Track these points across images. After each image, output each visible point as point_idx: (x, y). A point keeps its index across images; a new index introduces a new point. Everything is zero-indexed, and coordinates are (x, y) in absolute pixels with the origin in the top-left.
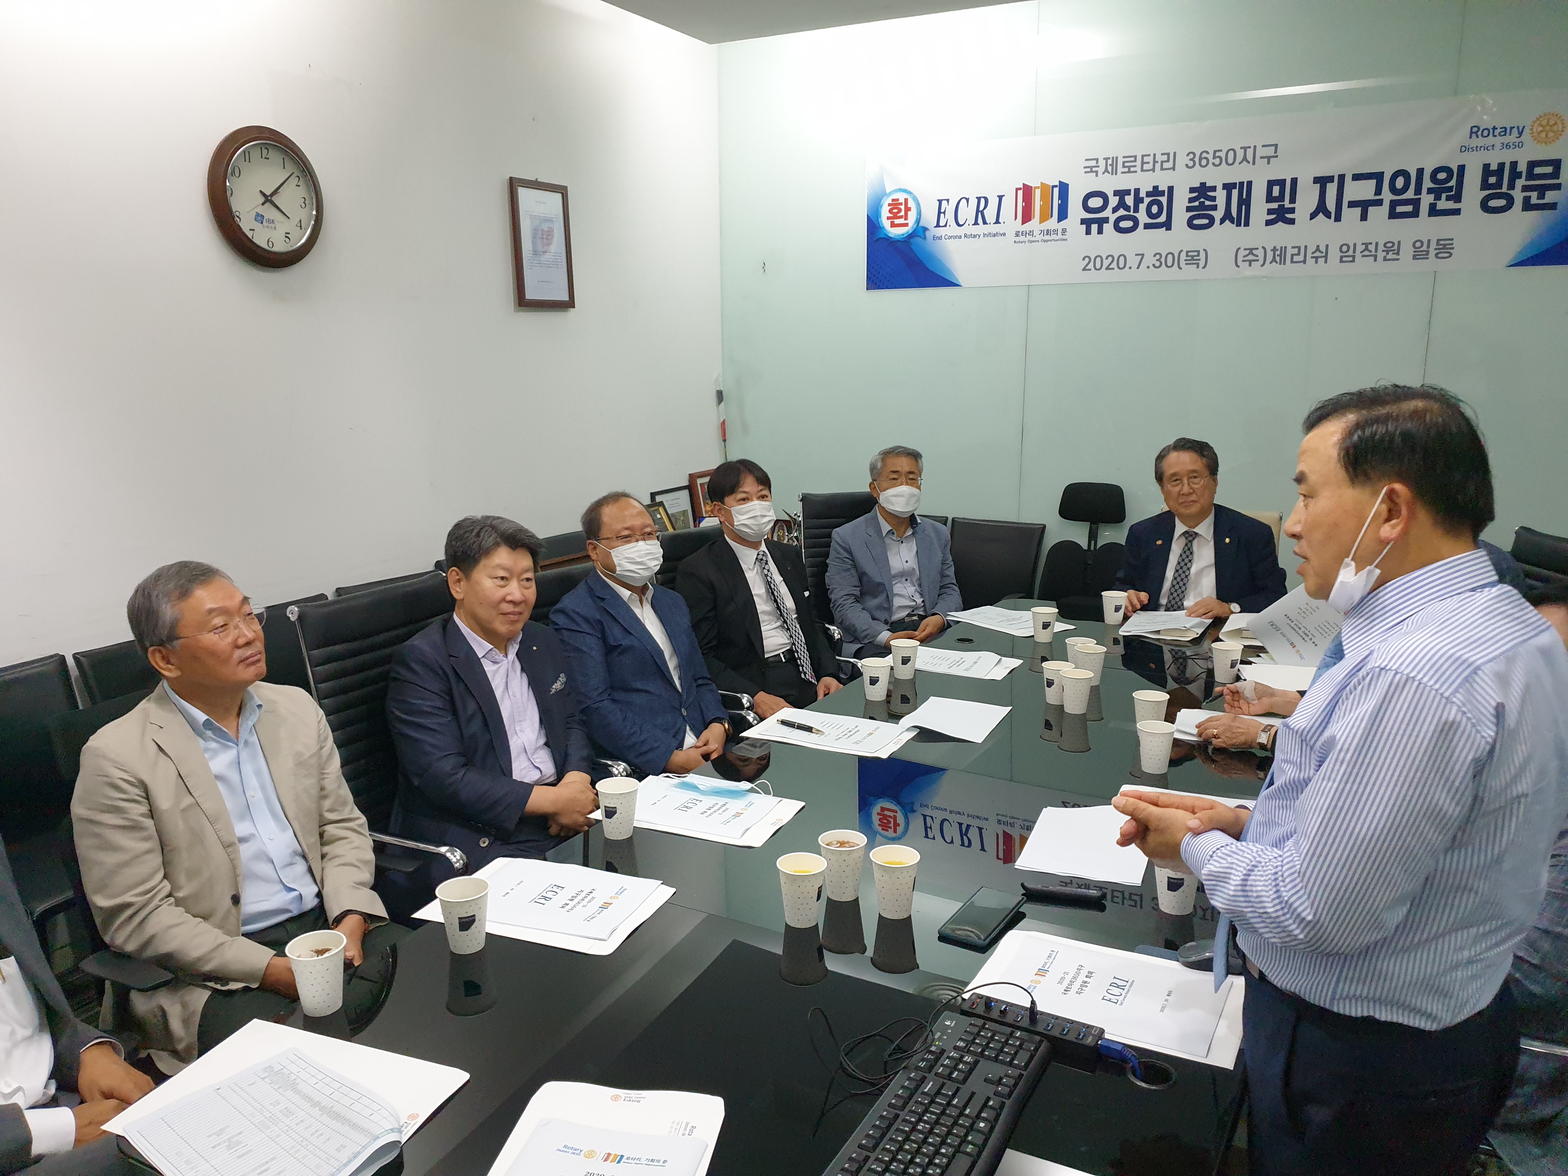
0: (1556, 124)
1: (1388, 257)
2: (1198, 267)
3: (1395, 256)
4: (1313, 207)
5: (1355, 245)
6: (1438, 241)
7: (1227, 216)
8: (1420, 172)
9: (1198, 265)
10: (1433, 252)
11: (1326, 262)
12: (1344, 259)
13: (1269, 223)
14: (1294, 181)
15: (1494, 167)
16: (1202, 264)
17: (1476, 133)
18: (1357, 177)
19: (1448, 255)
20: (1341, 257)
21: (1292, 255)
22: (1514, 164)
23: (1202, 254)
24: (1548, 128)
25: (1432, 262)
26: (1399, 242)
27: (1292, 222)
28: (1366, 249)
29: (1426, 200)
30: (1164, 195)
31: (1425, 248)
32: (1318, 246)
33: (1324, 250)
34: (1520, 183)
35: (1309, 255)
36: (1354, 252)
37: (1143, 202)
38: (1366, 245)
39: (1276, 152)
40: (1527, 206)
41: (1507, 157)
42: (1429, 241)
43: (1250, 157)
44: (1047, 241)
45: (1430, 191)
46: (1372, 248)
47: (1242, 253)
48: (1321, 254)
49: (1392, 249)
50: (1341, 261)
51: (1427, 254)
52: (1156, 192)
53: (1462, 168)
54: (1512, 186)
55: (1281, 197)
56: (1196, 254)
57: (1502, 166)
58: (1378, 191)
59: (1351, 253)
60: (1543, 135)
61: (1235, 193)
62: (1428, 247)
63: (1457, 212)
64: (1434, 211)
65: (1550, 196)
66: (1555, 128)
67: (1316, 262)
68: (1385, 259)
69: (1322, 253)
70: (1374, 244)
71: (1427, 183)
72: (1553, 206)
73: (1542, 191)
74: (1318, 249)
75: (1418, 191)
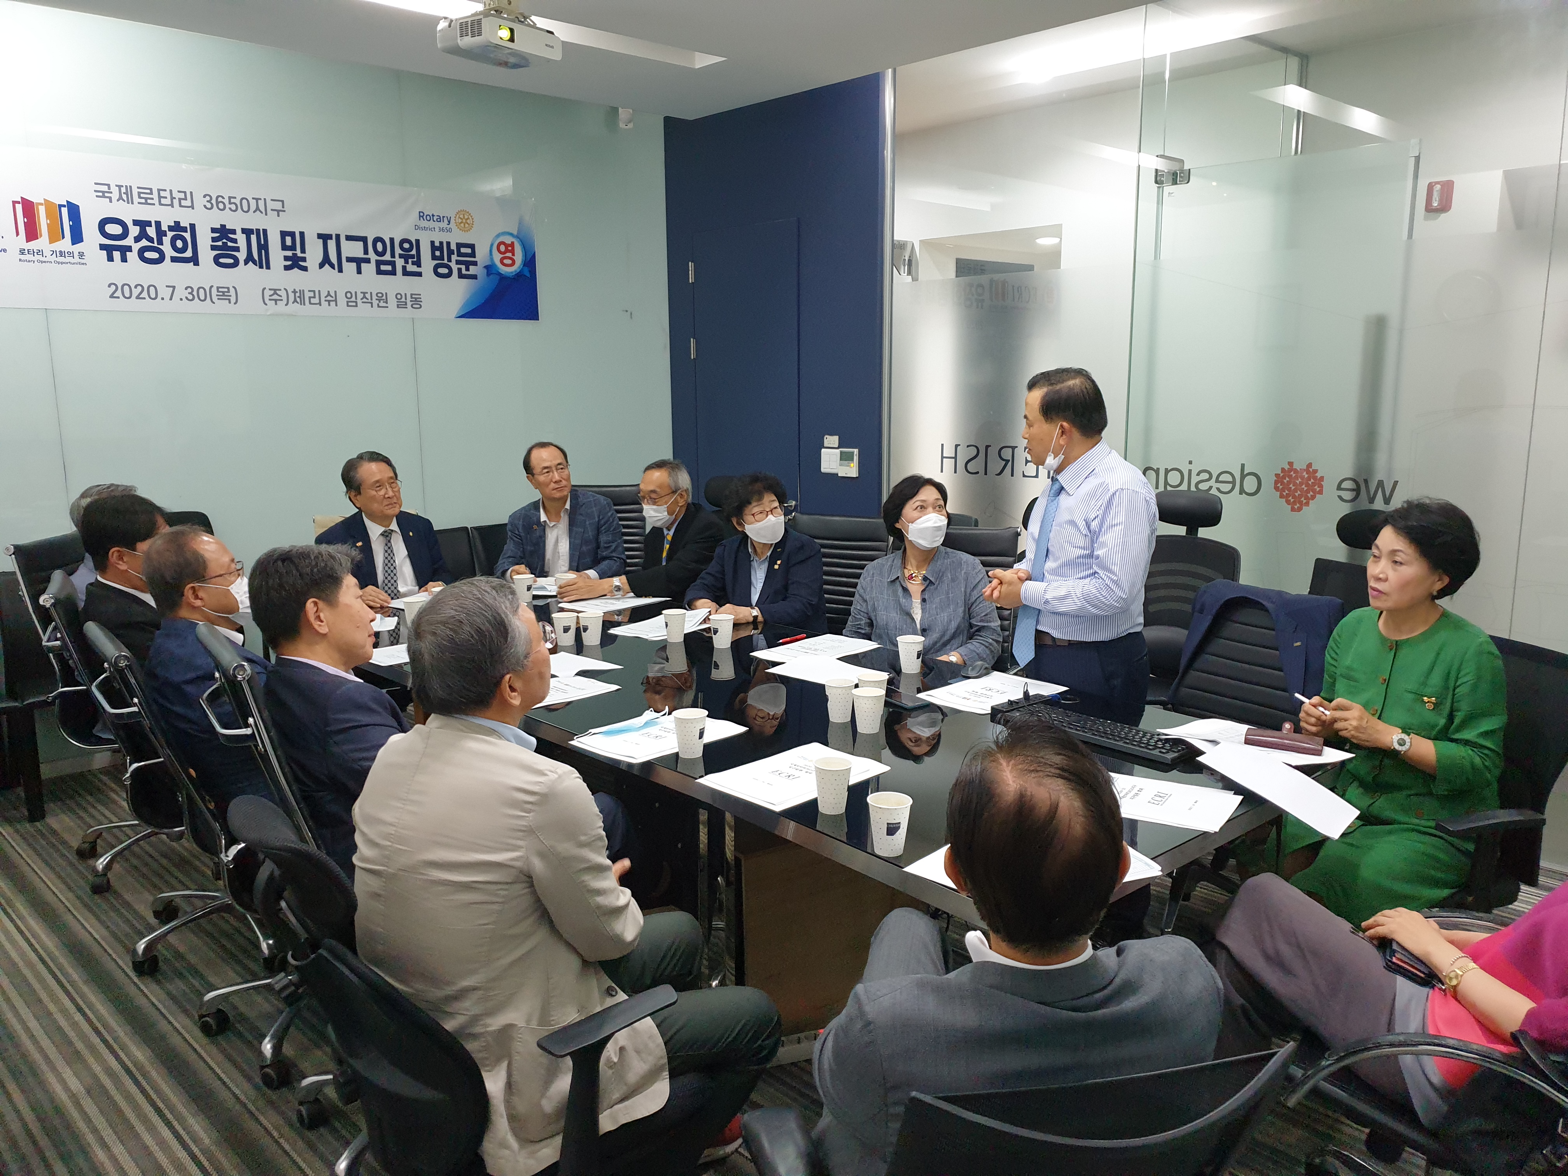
0: (468, 218)
1: (381, 305)
2: (230, 302)
3: (385, 305)
4: (320, 259)
5: (356, 293)
6: (412, 295)
7: (249, 259)
8: (392, 240)
9: (229, 300)
10: (409, 304)
11: (336, 305)
12: (350, 304)
13: (287, 268)
14: (302, 234)
15: (437, 244)
16: (233, 299)
17: (423, 217)
18: (349, 238)
19: (419, 306)
20: (348, 302)
21: (310, 298)
22: (448, 244)
23: (232, 291)
24: (464, 221)
25: (409, 312)
26: (386, 293)
27: (305, 269)
28: (365, 297)
29: (399, 263)
30: (186, 232)
31: (403, 299)
32: (329, 292)
33: (334, 296)
34: (454, 257)
35: (323, 299)
36: (356, 299)
37: (166, 235)
38: (364, 293)
39: (283, 207)
40: (461, 276)
41: (444, 238)
42: (406, 294)
43: (262, 208)
44: (62, 263)
45: (401, 256)
46: (368, 296)
47: (268, 293)
48: (332, 299)
49: (382, 298)
50: (348, 306)
51: (406, 304)
52: (176, 227)
53: (418, 241)
54: (450, 260)
55: (293, 248)
56: (226, 290)
57: (441, 243)
58: (366, 252)
59: (353, 299)
60: (462, 225)
61: (254, 238)
62: (406, 299)
63: (419, 274)
64: (405, 273)
65: (473, 270)
66: (468, 221)
67: (329, 305)
68: (379, 306)
69: (332, 297)
70: (369, 294)
71: (398, 251)
72: (474, 277)
73: (468, 265)
74: (329, 294)
75: (393, 256)
